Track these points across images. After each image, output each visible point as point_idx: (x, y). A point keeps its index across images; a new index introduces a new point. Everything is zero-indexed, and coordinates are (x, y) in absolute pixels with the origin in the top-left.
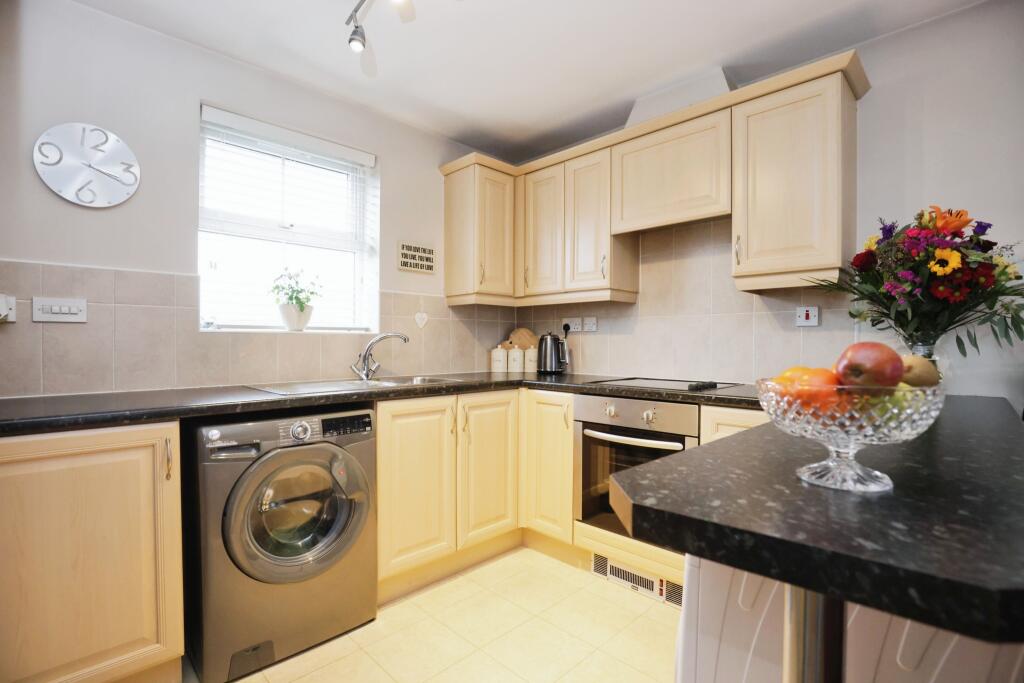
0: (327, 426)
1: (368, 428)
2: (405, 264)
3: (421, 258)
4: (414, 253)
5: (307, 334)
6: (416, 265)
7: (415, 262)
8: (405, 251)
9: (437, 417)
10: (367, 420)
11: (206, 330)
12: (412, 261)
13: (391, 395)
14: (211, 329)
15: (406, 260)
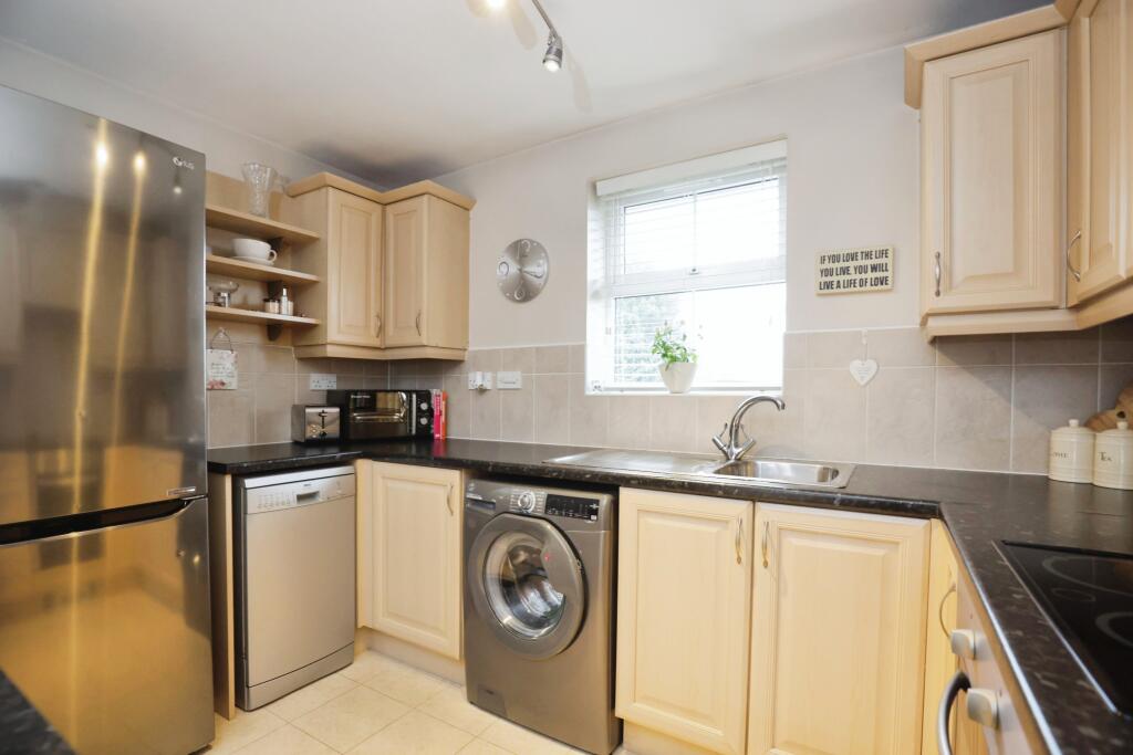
0: (552, 503)
1: (594, 517)
2: (829, 285)
3: (861, 269)
4: (846, 264)
5: (690, 397)
6: (851, 283)
7: (847, 277)
8: (828, 265)
9: (714, 529)
10: (594, 506)
11: (593, 393)
12: (842, 278)
13: (633, 482)
14: (597, 392)
15: (829, 279)
